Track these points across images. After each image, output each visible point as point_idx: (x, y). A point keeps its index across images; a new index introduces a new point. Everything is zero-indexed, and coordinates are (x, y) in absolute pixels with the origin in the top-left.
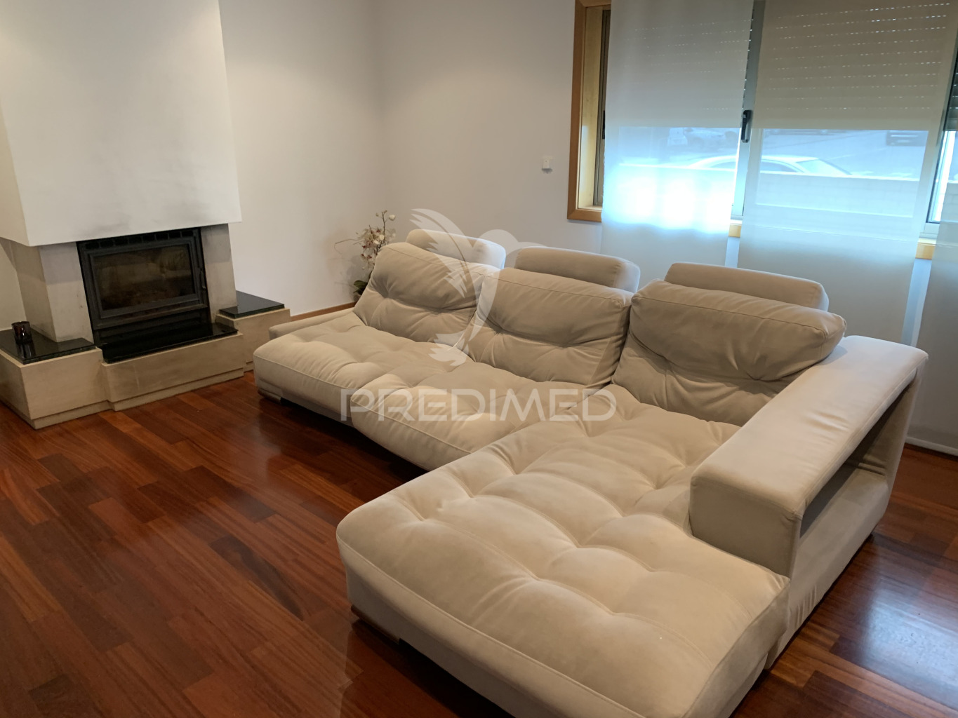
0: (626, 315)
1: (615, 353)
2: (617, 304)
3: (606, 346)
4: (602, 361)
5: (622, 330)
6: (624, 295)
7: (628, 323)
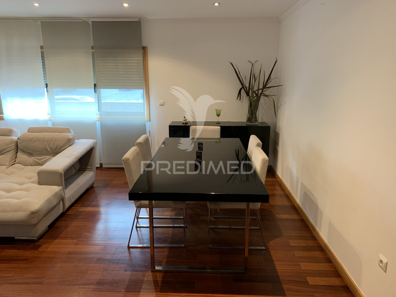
0: (16, 143)
1: (15, 155)
2: (13, 140)
3: (11, 153)
4: (11, 158)
5: (16, 148)
6: (15, 138)
7: (17, 146)
